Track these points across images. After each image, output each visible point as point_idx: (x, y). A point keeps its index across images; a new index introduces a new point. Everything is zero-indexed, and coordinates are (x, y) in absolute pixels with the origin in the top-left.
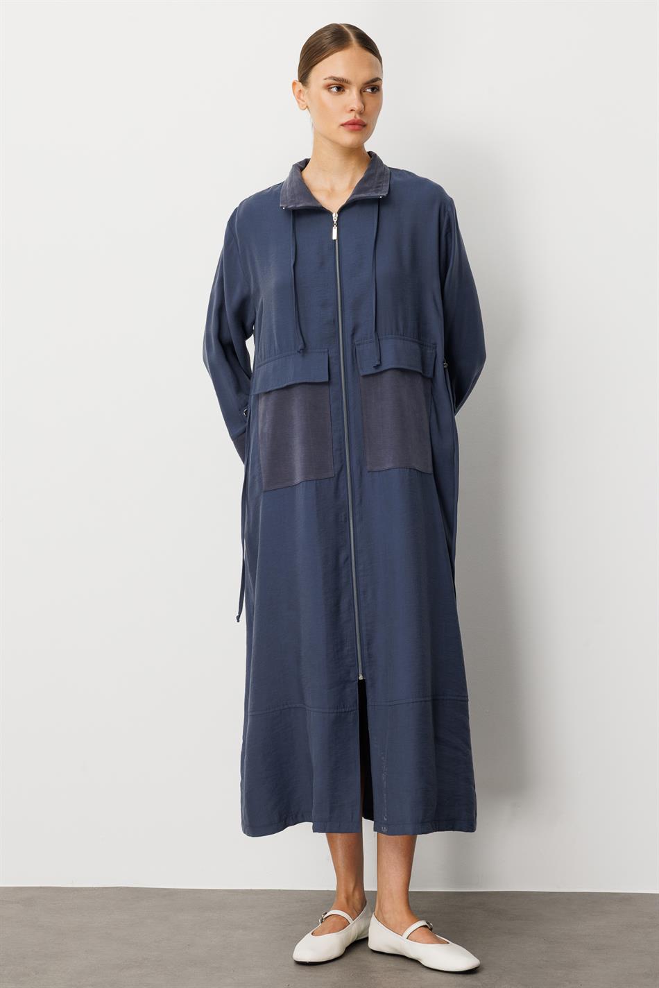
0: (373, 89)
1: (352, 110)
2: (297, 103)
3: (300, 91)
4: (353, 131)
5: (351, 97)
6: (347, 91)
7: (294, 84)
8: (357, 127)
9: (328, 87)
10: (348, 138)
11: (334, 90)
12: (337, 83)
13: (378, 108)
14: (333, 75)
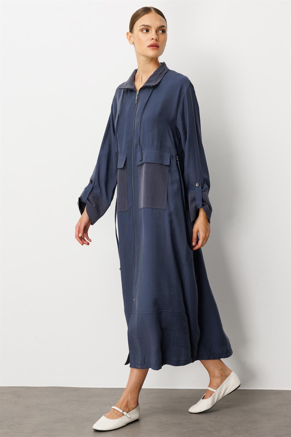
0: (162, 31)
1: (152, 39)
2: (129, 42)
3: (130, 36)
4: (153, 49)
5: (152, 34)
6: (150, 31)
7: (128, 33)
8: (155, 47)
9: (142, 30)
10: (151, 53)
11: (145, 31)
12: (146, 27)
13: (165, 40)
14: (143, 24)
